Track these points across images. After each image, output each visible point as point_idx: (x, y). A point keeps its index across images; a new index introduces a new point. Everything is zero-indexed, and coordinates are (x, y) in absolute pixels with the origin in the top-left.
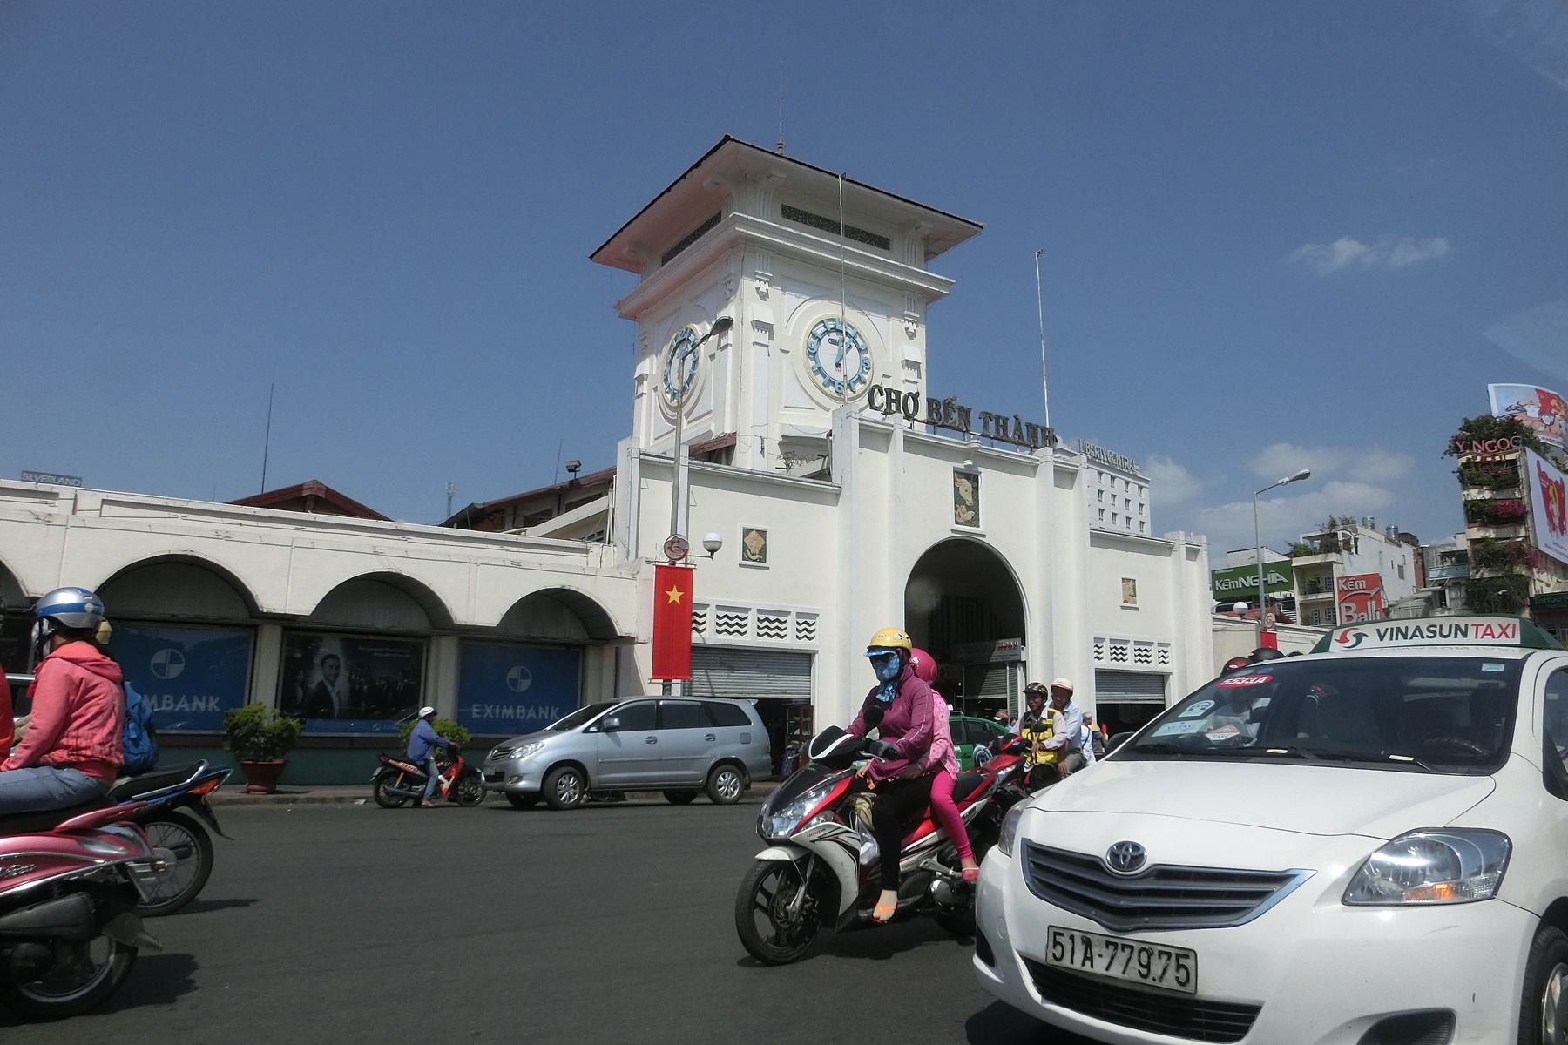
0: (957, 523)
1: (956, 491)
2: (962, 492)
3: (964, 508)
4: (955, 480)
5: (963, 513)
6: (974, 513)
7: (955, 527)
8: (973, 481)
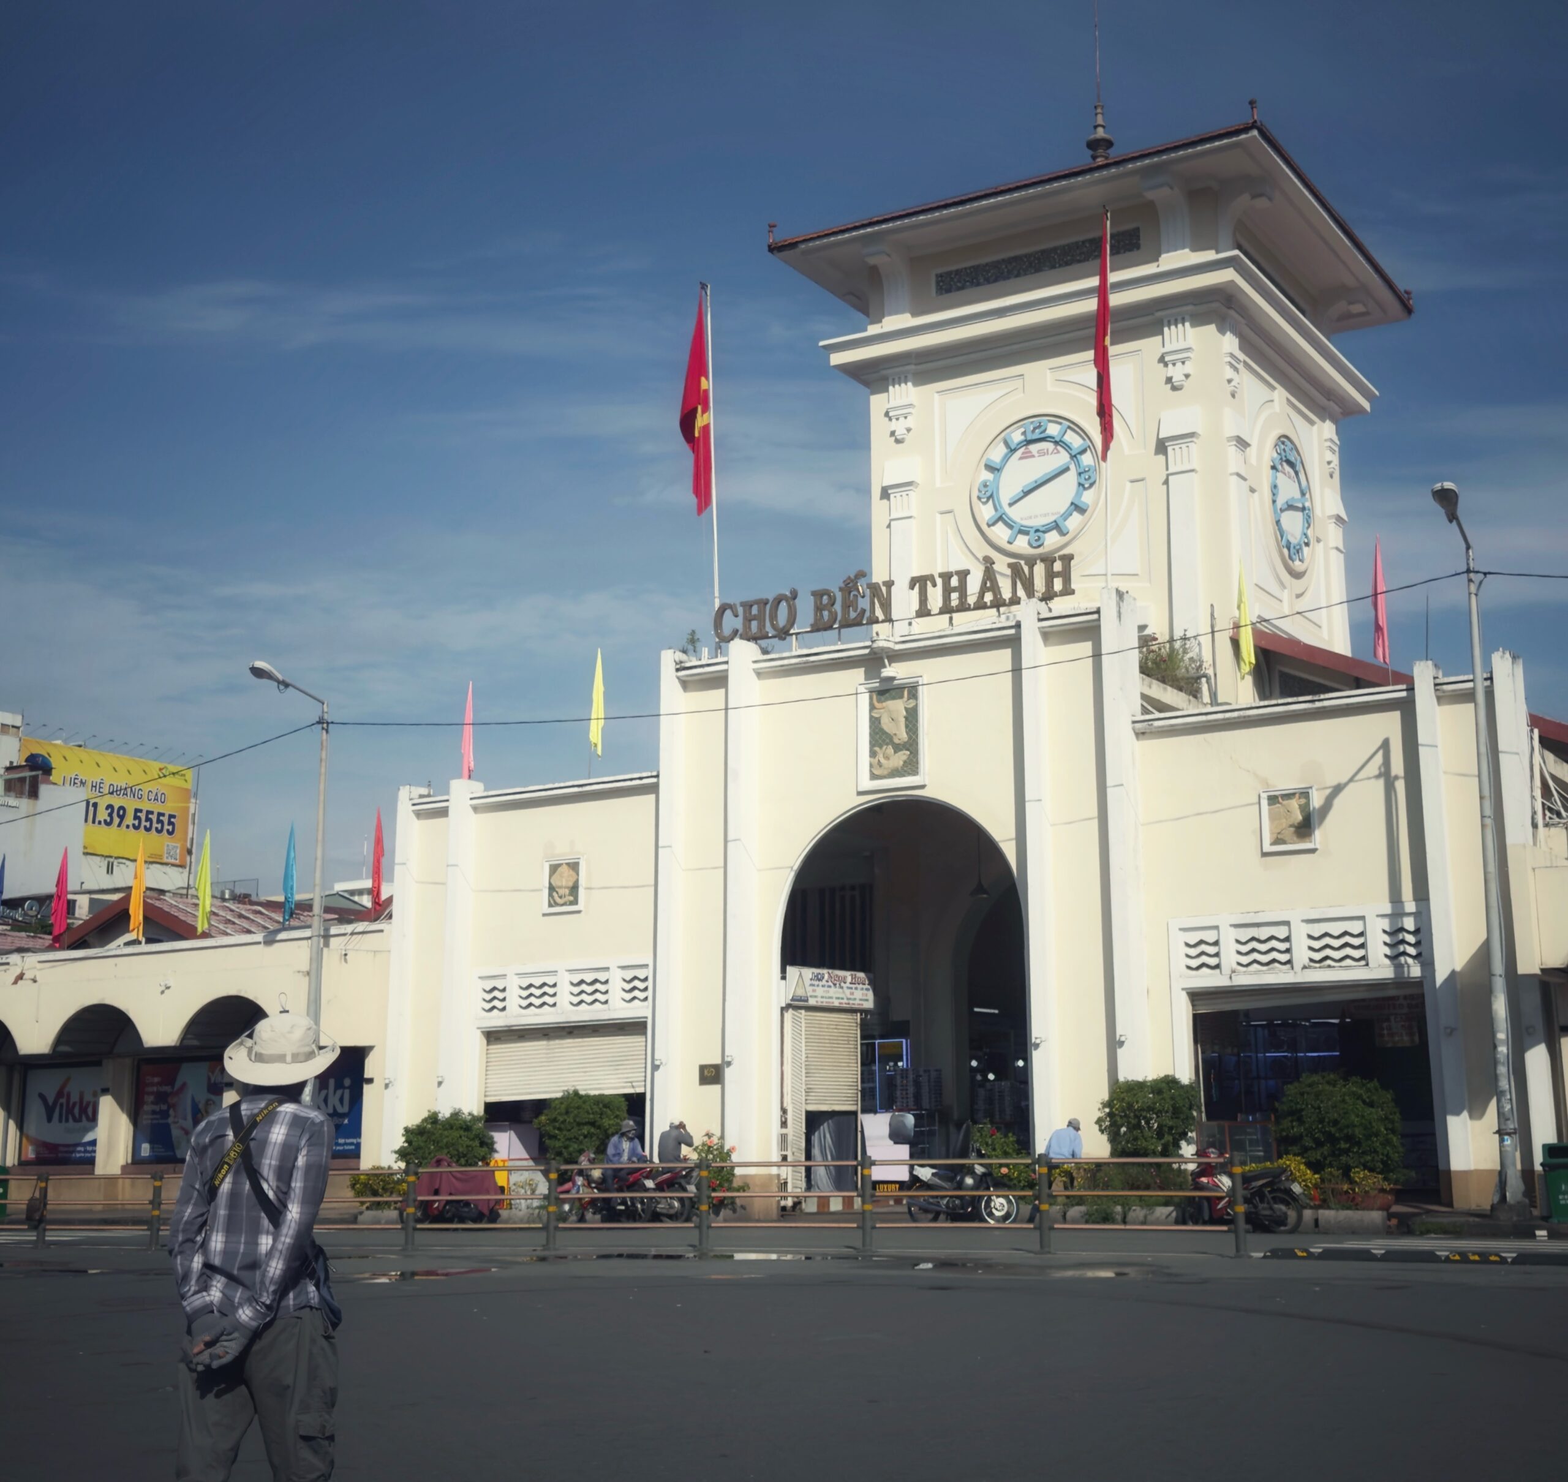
0: (874, 777)
1: (875, 724)
2: (886, 725)
3: (890, 750)
4: (872, 707)
5: (887, 758)
6: (908, 753)
7: (867, 784)
8: (909, 699)
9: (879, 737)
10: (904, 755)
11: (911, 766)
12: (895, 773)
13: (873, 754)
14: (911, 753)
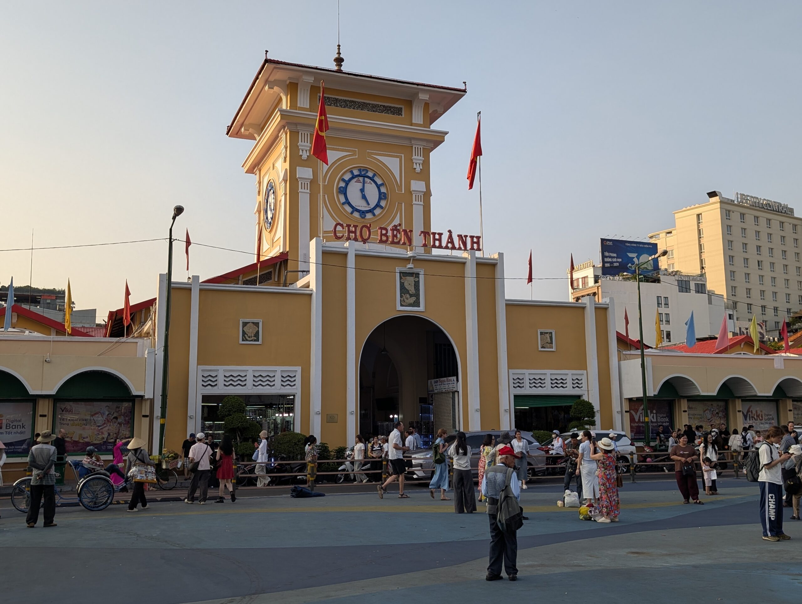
0: (402, 305)
1: (402, 285)
2: (406, 285)
3: (408, 296)
4: (401, 278)
5: (407, 299)
6: (416, 298)
7: (399, 308)
8: (415, 277)
9: (403, 289)
10: (414, 299)
11: (417, 304)
12: (410, 305)
13: (401, 296)
14: (417, 298)
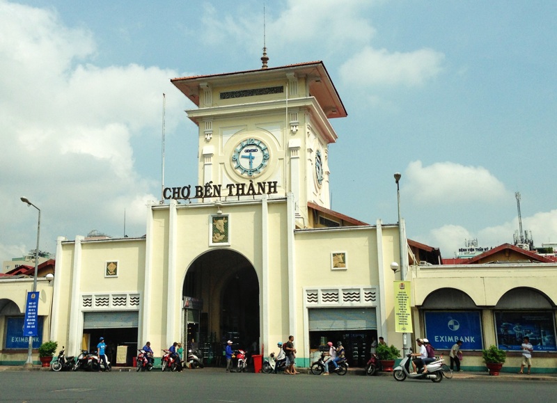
0: (213, 242)
1: (214, 227)
2: (218, 227)
3: (219, 234)
4: (213, 222)
5: (218, 237)
7: (211, 244)
8: (225, 220)
9: (215, 230)
10: (223, 236)
12: (220, 241)
13: (213, 235)
14: (226, 236)
